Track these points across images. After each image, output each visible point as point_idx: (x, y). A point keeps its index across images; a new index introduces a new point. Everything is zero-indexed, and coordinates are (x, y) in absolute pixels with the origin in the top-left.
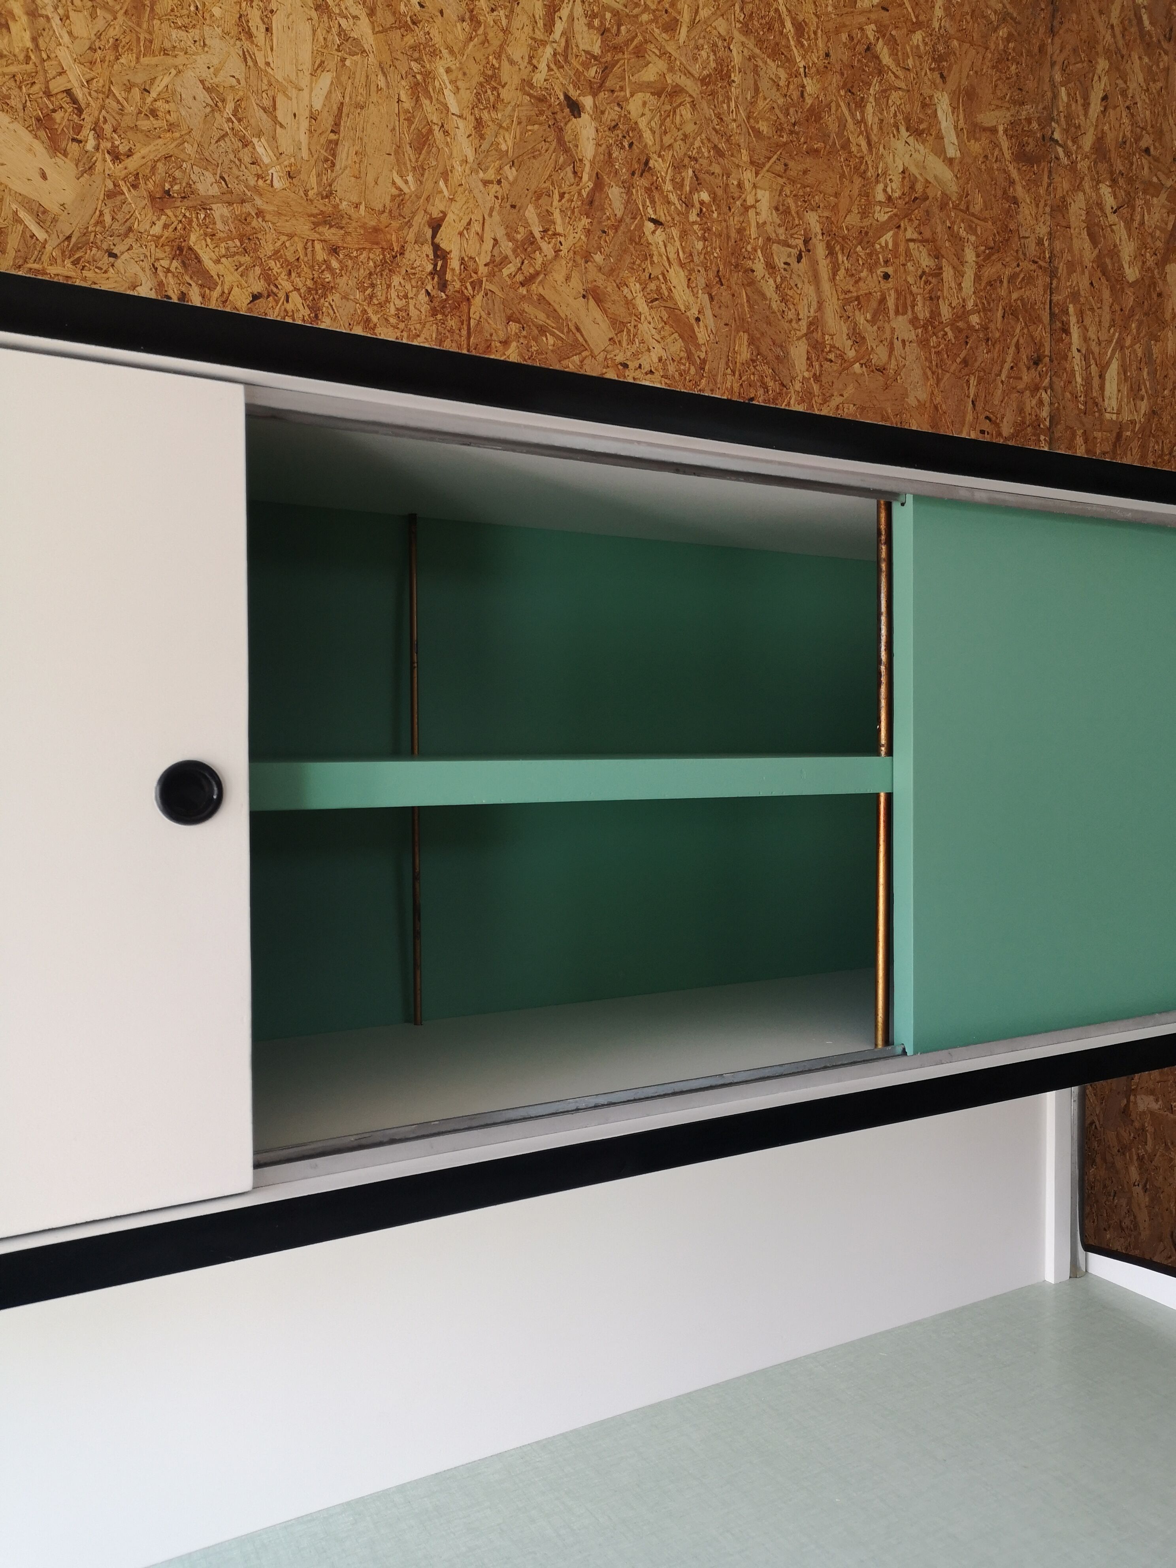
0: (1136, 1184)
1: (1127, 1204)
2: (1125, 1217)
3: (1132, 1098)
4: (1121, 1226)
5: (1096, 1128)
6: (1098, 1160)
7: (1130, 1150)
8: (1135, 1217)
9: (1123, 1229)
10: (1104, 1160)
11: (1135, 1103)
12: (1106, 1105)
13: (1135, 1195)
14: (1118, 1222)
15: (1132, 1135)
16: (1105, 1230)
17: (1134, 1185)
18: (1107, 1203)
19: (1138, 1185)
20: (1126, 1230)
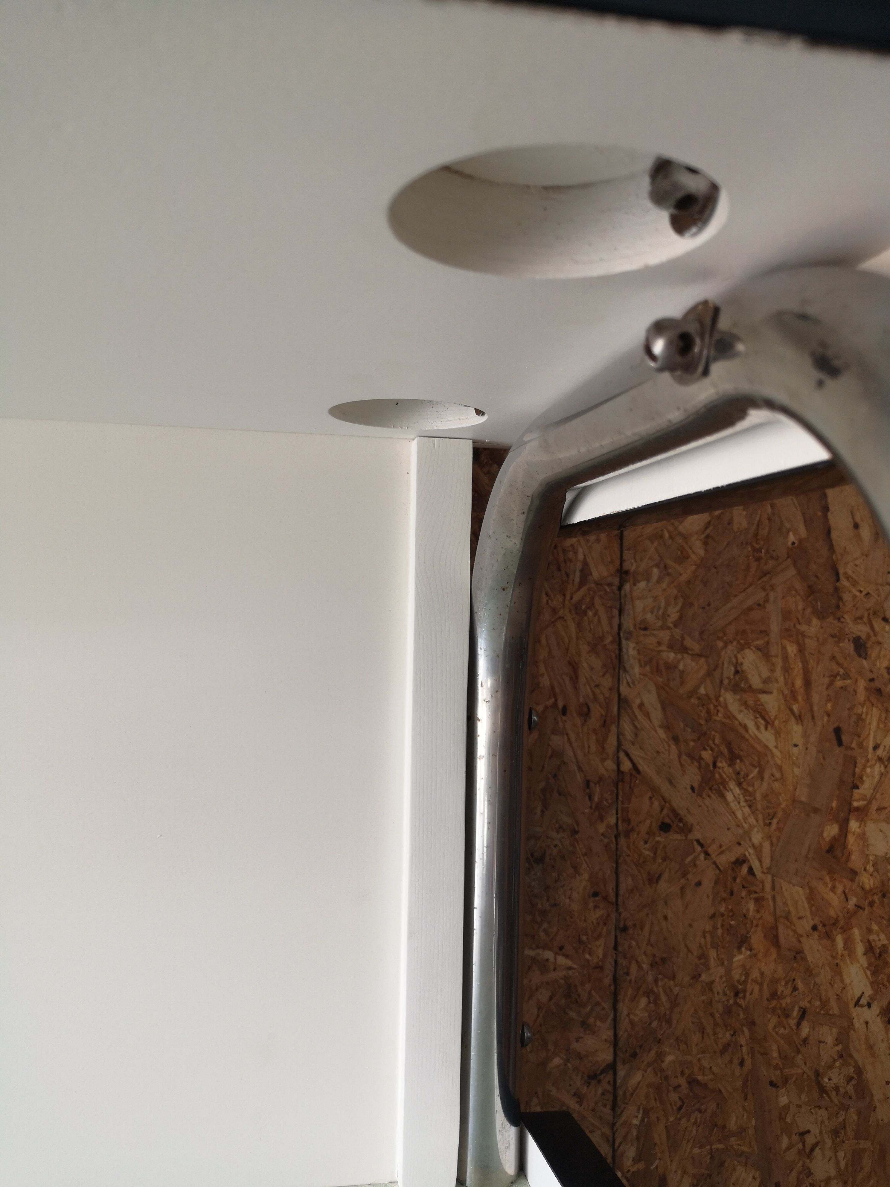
0: (864, 1001)
1: (838, 1041)
2: (831, 1067)
3: (854, 825)
4: (819, 1084)
5: (751, 871)
6: (757, 939)
7: (846, 929)
8: (859, 1071)
9: (823, 1090)
10: (774, 940)
11: (862, 837)
12: (778, 829)
13: (858, 1024)
14: (812, 1074)
15: (853, 901)
16: (772, 1084)
17: (857, 1004)
18: (781, 1031)
19: (869, 1005)
20: (833, 1094)
